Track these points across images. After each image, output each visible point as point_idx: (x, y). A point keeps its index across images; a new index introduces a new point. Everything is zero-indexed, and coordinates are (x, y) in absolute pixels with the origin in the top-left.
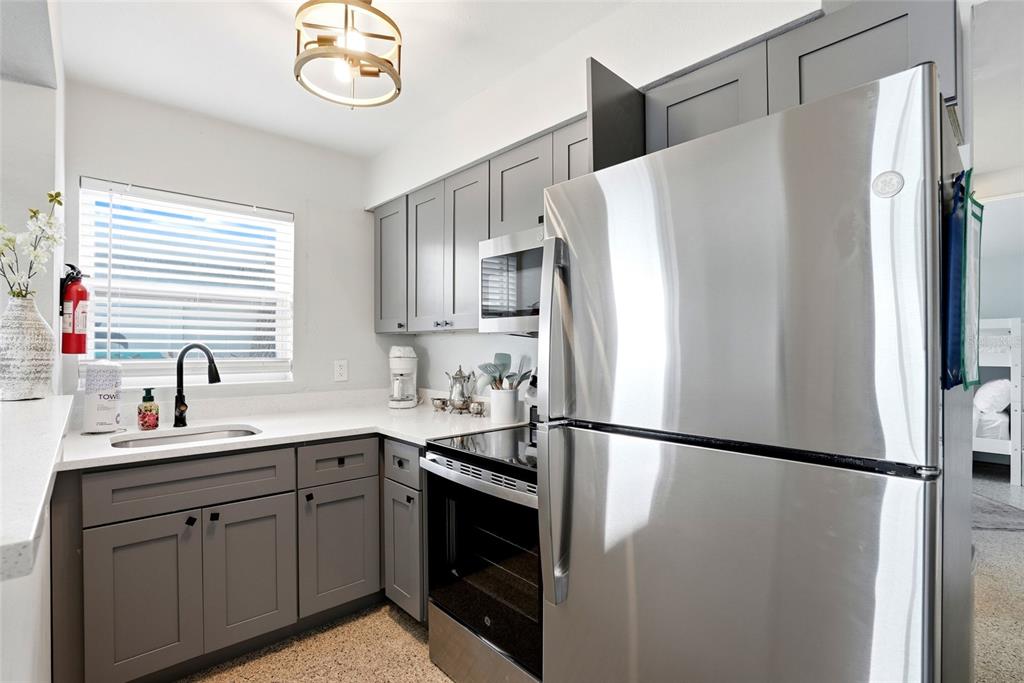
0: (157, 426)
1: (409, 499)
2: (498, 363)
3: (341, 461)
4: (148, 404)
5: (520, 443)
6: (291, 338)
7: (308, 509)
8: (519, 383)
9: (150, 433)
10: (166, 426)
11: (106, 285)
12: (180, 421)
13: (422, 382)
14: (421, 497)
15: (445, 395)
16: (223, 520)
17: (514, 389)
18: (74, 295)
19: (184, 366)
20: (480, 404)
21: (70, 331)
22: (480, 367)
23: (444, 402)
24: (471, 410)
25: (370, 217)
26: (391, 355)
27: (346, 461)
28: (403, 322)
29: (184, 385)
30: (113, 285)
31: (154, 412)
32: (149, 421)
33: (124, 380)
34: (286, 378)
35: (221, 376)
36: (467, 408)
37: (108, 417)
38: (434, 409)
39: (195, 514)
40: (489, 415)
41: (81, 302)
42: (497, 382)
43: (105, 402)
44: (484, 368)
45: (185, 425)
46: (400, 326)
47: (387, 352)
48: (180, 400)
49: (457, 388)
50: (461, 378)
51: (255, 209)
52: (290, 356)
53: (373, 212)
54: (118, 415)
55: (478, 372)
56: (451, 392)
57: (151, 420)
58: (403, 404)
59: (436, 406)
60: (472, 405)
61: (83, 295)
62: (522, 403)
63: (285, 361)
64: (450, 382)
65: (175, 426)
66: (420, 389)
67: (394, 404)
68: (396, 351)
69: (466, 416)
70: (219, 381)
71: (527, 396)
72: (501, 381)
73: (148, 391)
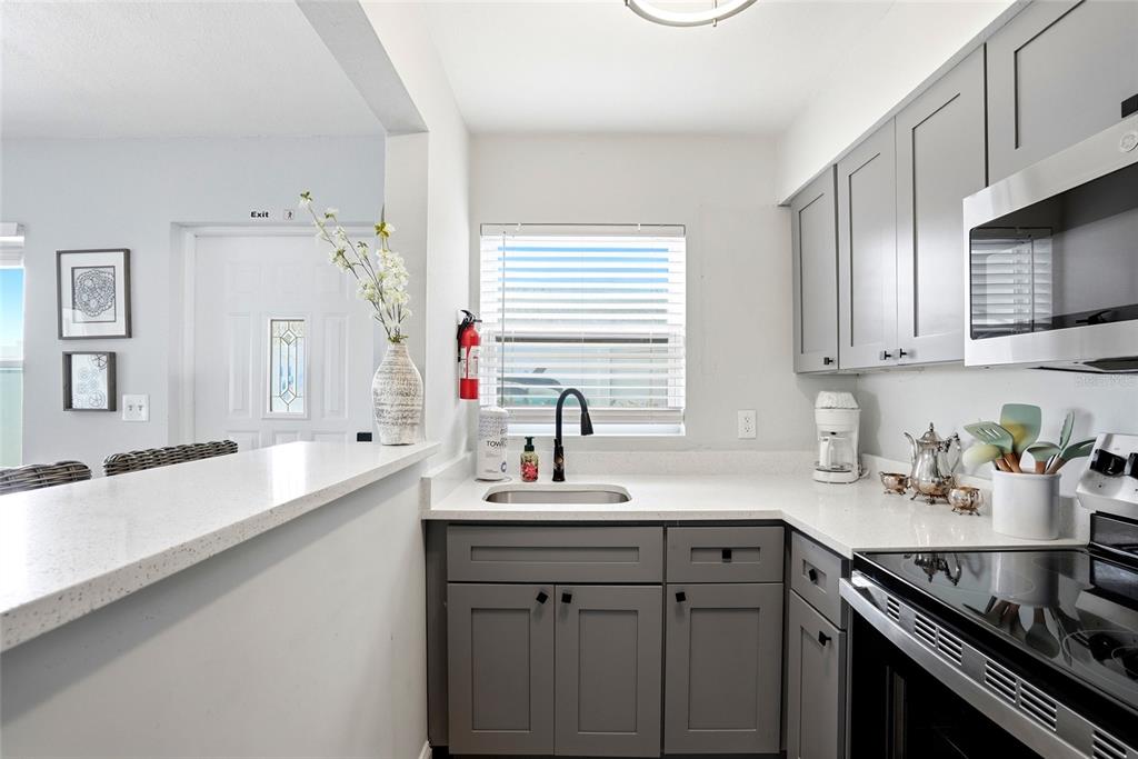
0: (536, 478)
1: (823, 639)
2: (1010, 421)
3: (727, 554)
4: (528, 454)
5: (1062, 579)
6: (683, 382)
7: (679, 612)
8: (1062, 462)
9: (530, 486)
10: (545, 480)
11: (501, 329)
12: (559, 476)
13: (867, 446)
14: (843, 640)
15: (904, 469)
16: (576, 604)
17: (1049, 474)
18: (468, 341)
19: (563, 414)
20: (973, 492)
21: (465, 377)
22: (968, 429)
23: (902, 481)
24: (951, 500)
25: (786, 212)
26: (817, 406)
27: (734, 555)
28: (833, 356)
29: (563, 435)
30: (506, 329)
31: (533, 463)
32: (530, 474)
33: (510, 426)
34: (679, 431)
35: (593, 426)
36: (945, 495)
37: (494, 465)
38: (883, 488)
39: (549, 589)
40: (989, 513)
41: (473, 348)
42: (1009, 459)
43: (490, 449)
44: (980, 431)
45: (563, 480)
46: (828, 361)
47: (813, 400)
48: (559, 452)
49: (927, 459)
50: (933, 444)
51: (639, 228)
52: (683, 404)
53: (789, 206)
54: (504, 464)
55: (966, 437)
56: (915, 466)
57: (532, 473)
58: (833, 477)
59: (887, 486)
60: (953, 493)
61: (475, 341)
62: (1070, 502)
63: (677, 410)
64: (913, 449)
65: (554, 480)
66: (865, 456)
67: (821, 475)
68: (825, 398)
69: (940, 507)
70: (591, 432)
71: (1080, 489)
72: (1016, 456)
73: (529, 440)
